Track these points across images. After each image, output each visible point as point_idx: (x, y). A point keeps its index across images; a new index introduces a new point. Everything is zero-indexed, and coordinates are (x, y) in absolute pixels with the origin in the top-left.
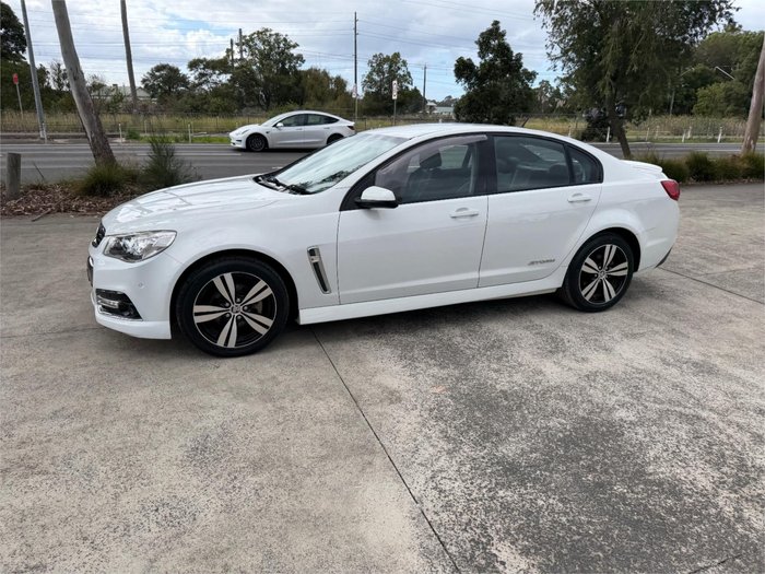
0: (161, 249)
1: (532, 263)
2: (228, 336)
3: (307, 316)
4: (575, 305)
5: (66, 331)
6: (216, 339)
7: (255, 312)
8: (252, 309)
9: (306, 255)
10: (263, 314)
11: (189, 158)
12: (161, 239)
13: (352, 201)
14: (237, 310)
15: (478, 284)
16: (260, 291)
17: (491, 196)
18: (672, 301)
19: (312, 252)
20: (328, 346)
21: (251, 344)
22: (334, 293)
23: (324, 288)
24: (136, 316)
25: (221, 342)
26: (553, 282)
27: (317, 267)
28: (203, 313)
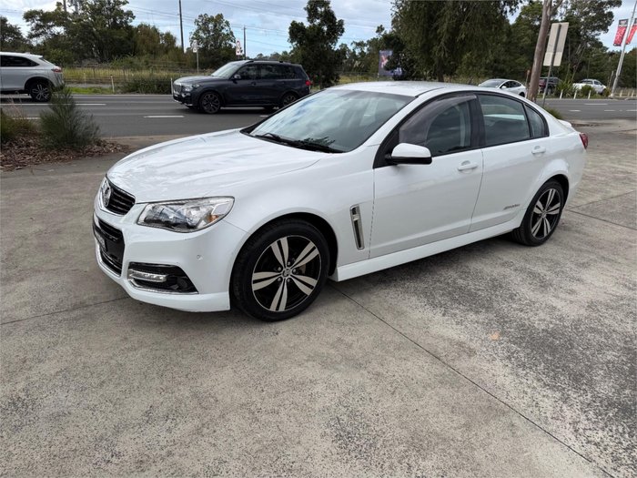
0: (221, 218)
1: (506, 208)
2: (280, 301)
3: (345, 272)
4: (525, 242)
6: (269, 305)
7: (300, 274)
8: (299, 271)
9: (349, 213)
10: (306, 274)
12: (217, 206)
13: (384, 158)
14: (288, 273)
16: (310, 253)
17: (484, 150)
18: (579, 232)
19: (354, 211)
21: (299, 305)
22: (366, 249)
23: (360, 244)
25: (273, 308)
27: (356, 224)
28: (261, 280)
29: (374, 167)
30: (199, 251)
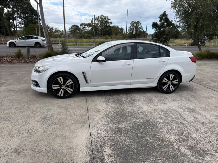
1: (147, 79)
2: (61, 93)
3: (82, 89)
5: (27, 90)
6: (58, 94)
7: (69, 87)
8: (68, 86)
9: (82, 73)
10: (71, 88)
11: (71, 50)
12: (45, 68)
13: (95, 60)
14: (63, 87)
15: (131, 83)
16: (70, 82)
18: (194, 92)
19: (83, 73)
20: (88, 98)
21: (67, 96)
22: (90, 84)
23: (87, 82)
24: (39, 87)
25: (59, 94)
26: (154, 84)
27: (85, 76)
28: (55, 87)
29: (92, 62)
30: (40, 77)
